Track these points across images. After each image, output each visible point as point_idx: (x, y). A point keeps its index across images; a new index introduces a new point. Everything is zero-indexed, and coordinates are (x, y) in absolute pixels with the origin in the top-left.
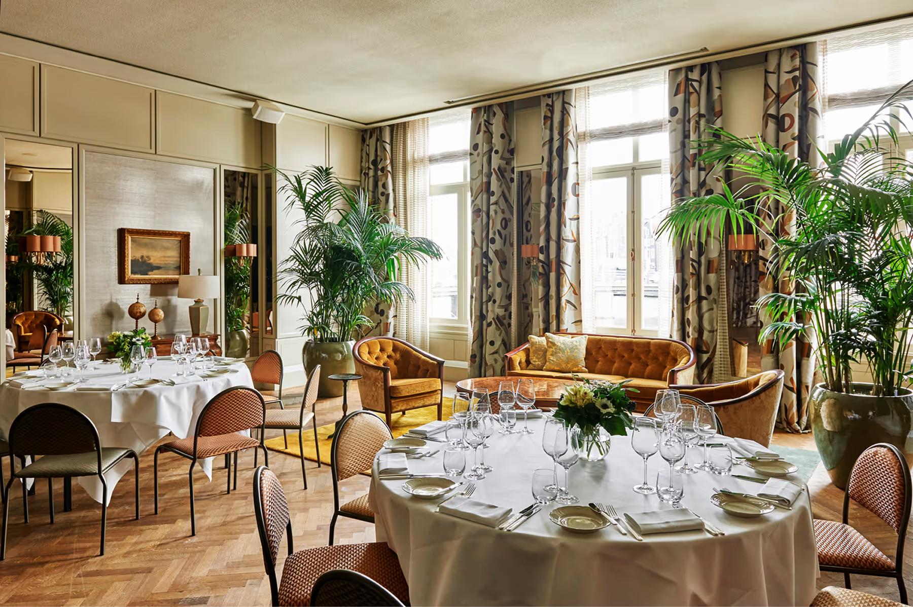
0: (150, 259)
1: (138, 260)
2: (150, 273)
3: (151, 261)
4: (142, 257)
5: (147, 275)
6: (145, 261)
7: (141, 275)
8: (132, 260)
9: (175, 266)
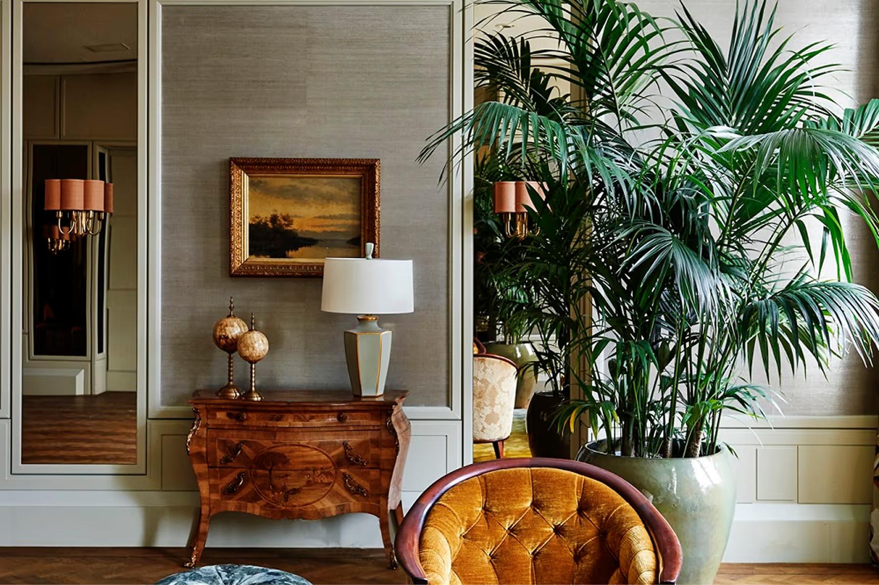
0: (290, 223)
1: (266, 224)
2: (291, 253)
3: (294, 226)
4: (274, 219)
5: (285, 256)
6: (281, 225)
7: (271, 257)
8: (250, 225)
9: (348, 239)
